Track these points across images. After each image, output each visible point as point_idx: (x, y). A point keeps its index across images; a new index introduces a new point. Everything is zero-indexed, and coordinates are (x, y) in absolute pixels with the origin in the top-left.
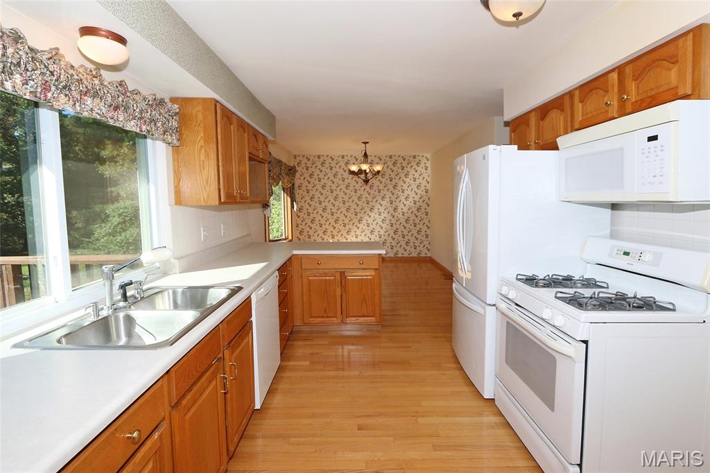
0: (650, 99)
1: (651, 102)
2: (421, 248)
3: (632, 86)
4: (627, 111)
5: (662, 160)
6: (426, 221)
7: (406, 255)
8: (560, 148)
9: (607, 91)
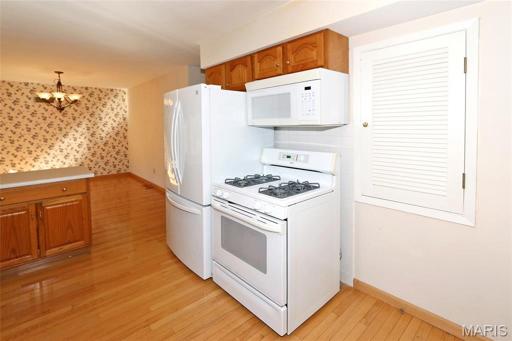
0: (302, 66)
1: (302, 67)
2: (121, 166)
3: (291, 56)
4: (289, 71)
5: (313, 101)
6: (124, 143)
7: (105, 173)
8: (247, 90)
9: (276, 58)
